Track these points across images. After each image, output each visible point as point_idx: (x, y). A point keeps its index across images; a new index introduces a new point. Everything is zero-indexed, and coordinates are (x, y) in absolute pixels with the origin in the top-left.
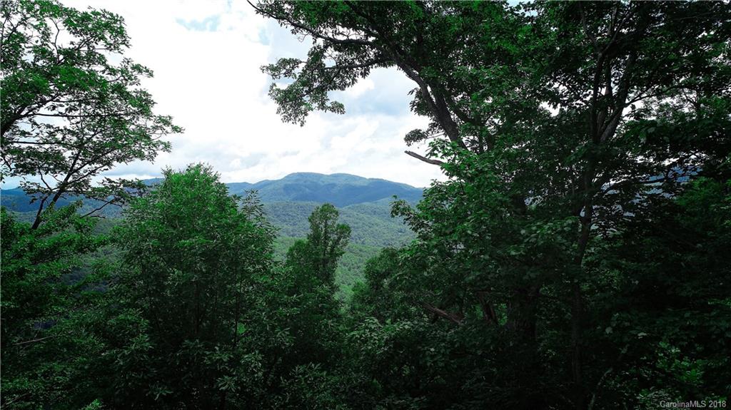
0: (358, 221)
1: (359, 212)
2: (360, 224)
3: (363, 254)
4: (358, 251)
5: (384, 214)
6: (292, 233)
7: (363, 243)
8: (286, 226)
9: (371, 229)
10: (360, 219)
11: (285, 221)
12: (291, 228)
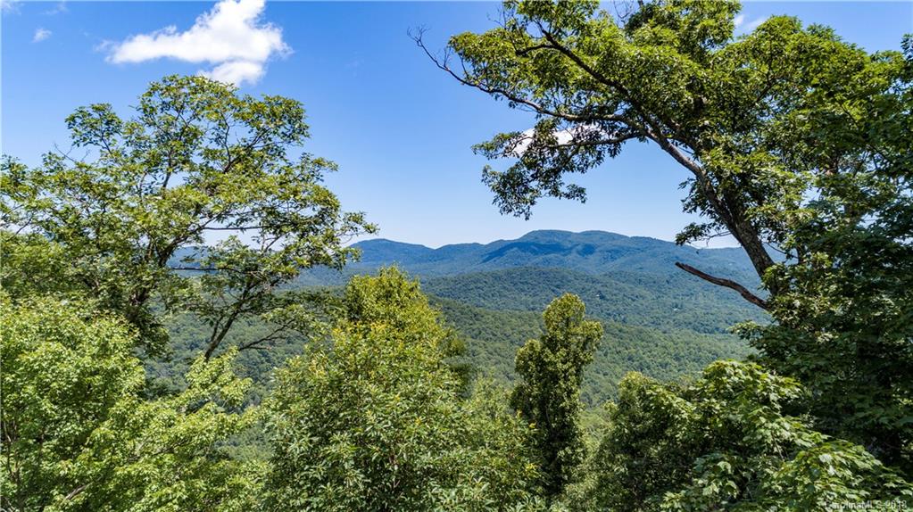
0: (616, 292)
1: (618, 280)
2: (620, 296)
3: (624, 335)
4: (617, 332)
5: (652, 284)
6: (532, 306)
7: (624, 321)
8: (524, 298)
9: (635, 303)
10: (620, 290)
11: (523, 290)
12: (531, 299)
